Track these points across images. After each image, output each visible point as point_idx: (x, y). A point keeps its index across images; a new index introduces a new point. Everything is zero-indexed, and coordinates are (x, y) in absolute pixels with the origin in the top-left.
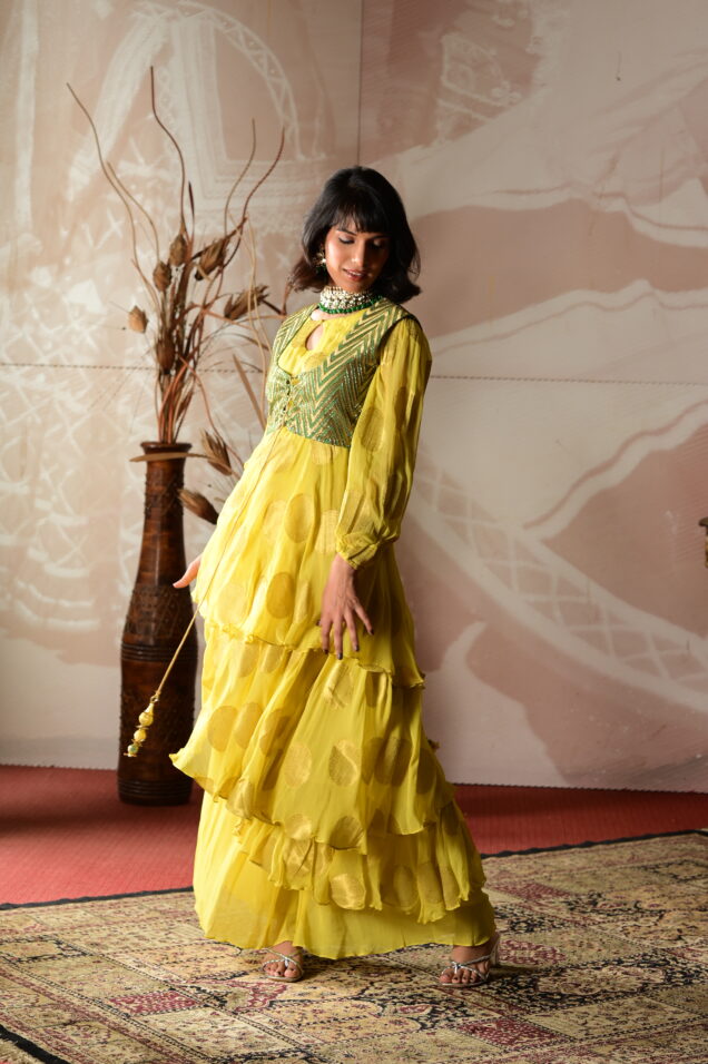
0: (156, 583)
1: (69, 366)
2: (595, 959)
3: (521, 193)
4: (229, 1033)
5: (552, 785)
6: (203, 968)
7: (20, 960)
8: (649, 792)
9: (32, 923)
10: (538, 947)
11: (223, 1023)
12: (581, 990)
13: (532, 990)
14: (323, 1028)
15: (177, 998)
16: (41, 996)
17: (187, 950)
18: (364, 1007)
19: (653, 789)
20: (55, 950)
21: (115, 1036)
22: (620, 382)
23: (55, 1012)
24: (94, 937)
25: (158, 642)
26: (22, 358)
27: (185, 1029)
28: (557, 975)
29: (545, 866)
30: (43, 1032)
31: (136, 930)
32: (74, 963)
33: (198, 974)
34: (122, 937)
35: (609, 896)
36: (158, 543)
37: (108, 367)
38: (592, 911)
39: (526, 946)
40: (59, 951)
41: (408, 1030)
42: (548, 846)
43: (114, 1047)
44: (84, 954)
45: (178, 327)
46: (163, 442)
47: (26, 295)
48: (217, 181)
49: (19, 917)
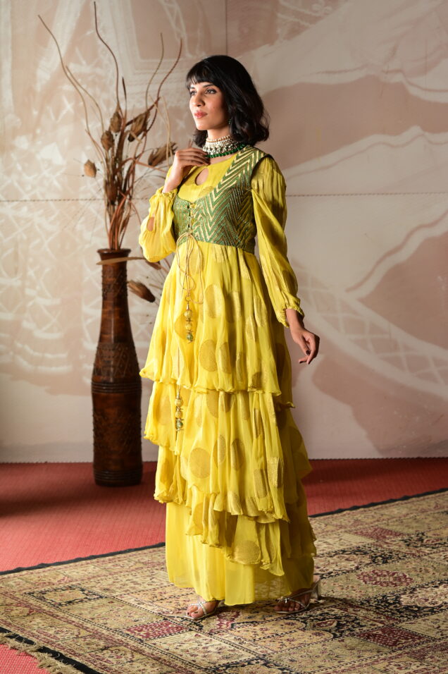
0: (113, 341)
1: (43, 201)
2: (433, 580)
3: (334, 72)
4: (210, 649)
5: (372, 457)
6: (181, 603)
7: (60, 604)
8: (434, 458)
9: (61, 577)
10: (394, 574)
11: (205, 642)
12: (429, 603)
13: (398, 605)
14: (271, 641)
15: (170, 626)
16: (81, 630)
17: (167, 589)
18: (293, 624)
19: (437, 456)
20: (81, 596)
21: (137, 656)
22: (405, 194)
23: (93, 641)
24: (105, 584)
25: (115, 380)
26: (12, 197)
27: (181, 648)
28: (411, 593)
29: (382, 515)
30: (90, 656)
31: (130, 577)
32: (96, 605)
33: (179, 607)
34: (122, 583)
35: (429, 534)
36: (112, 315)
37: (68, 200)
38: (422, 546)
39: (386, 574)
40: (85, 596)
41: (326, 640)
42: (380, 501)
43: (138, 665)
44: (101, 597)
45: (118, 174)
46: (112, 249)
47: (12, 155)
48: (135, 74)
49: (53, 573)
